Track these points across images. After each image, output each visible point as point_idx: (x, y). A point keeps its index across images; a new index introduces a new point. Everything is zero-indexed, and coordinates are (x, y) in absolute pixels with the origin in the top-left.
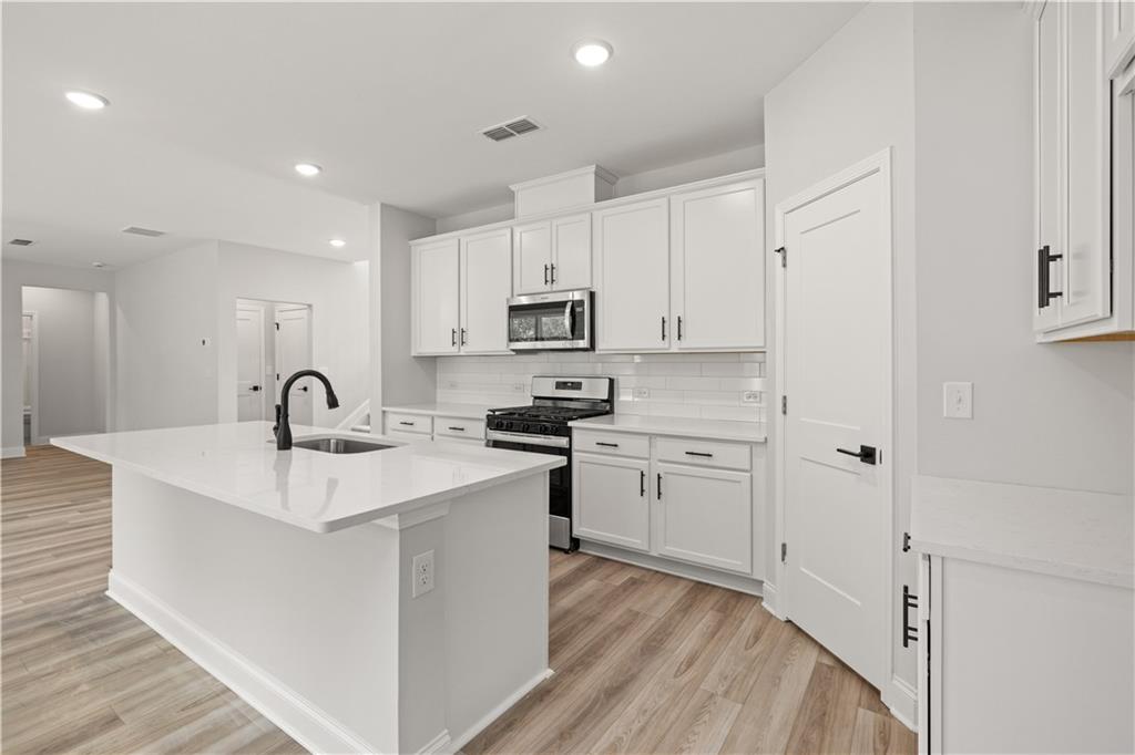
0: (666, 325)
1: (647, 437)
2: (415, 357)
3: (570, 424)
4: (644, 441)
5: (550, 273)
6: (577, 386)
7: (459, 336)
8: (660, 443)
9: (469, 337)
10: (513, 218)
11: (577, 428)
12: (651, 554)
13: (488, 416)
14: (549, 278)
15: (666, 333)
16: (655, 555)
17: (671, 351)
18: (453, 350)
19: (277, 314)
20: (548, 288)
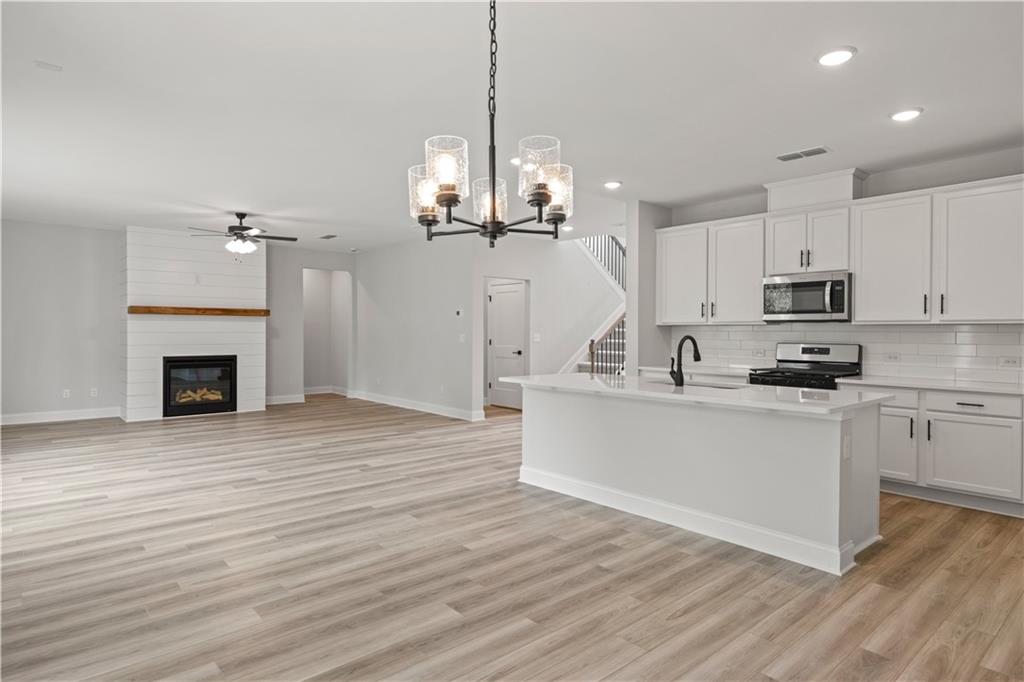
0: (928, 301)
1: (917, 391)
2: (659, 326)
3: (837, 380)
4: (914, 395)
5: (806, 258)
6: (826, 351)
7: (708, 309)
8: (930, 396)
9: (718, 310)
10: (766, 211)
11: (842, 383)
12: (921, 484)
13: (751, 374)
14: (804, 261)
15: (928, 308)
16: (925, 485)
17: (932, 323)
18: (703, 320)
19: (489, 288)
20: (803, 270)
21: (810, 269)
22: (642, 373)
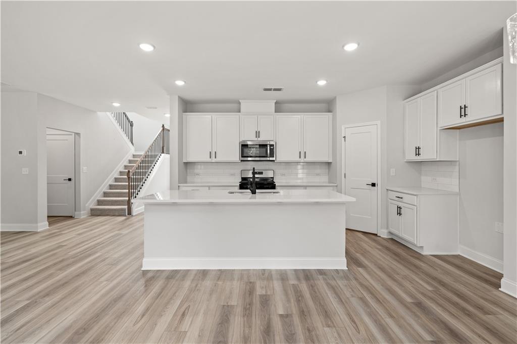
0: (301, 154)
2: (185, 163)
5: (258, 134)
6: (261, 173)
7: (213, 155)
9: (218, 155)
10: (240, 112)
18: (210, 160)
20: (256, 139)
21: (259, 139)
22: (180, 187)
